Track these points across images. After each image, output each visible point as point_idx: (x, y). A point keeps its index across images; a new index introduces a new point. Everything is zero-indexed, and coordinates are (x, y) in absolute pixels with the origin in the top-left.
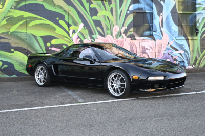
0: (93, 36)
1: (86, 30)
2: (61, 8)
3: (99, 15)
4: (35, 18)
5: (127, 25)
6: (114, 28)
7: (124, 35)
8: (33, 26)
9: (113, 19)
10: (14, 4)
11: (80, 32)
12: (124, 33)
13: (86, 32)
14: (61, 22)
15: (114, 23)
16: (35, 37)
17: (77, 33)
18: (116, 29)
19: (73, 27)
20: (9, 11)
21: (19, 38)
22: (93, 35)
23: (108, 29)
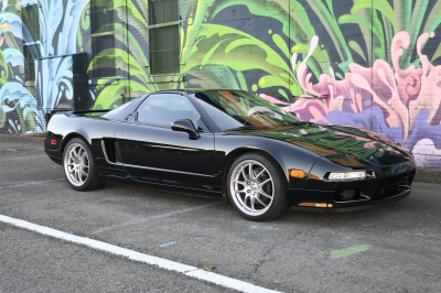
0: (340, 66)
1: (325, 52)
2: (277, 6)
3: (355, 9)
4: (235, 35)
5: (435, 27)
6: (394, 40)
7: (423, 58)
8: (232, 51)
9: (391, 15)
10: (207, 14)
11: (312, 57)
12: (424, 52)
13: (324, 56)
14: (277, 38)
15: (396, 25)
16: (234, 72)
17: (305, 60)
18: (401, 41)
19: (297, 48)
20: (201, 28)
21: (213, 77)
22: (340, 62)
23: (379, 45)
